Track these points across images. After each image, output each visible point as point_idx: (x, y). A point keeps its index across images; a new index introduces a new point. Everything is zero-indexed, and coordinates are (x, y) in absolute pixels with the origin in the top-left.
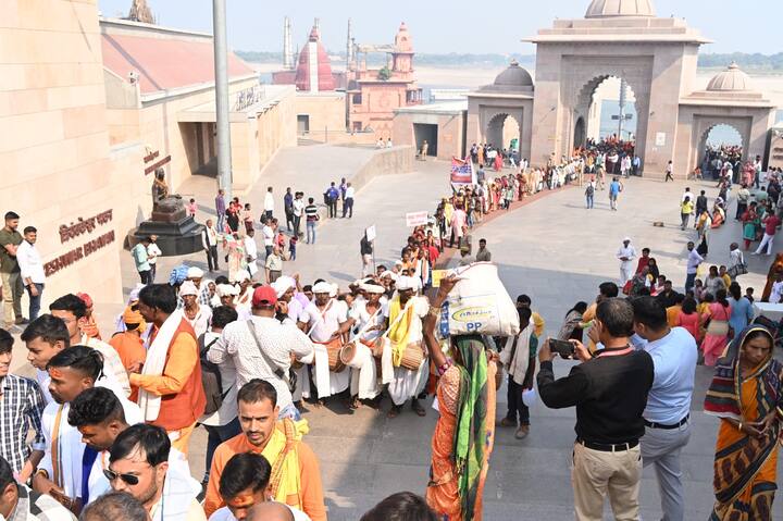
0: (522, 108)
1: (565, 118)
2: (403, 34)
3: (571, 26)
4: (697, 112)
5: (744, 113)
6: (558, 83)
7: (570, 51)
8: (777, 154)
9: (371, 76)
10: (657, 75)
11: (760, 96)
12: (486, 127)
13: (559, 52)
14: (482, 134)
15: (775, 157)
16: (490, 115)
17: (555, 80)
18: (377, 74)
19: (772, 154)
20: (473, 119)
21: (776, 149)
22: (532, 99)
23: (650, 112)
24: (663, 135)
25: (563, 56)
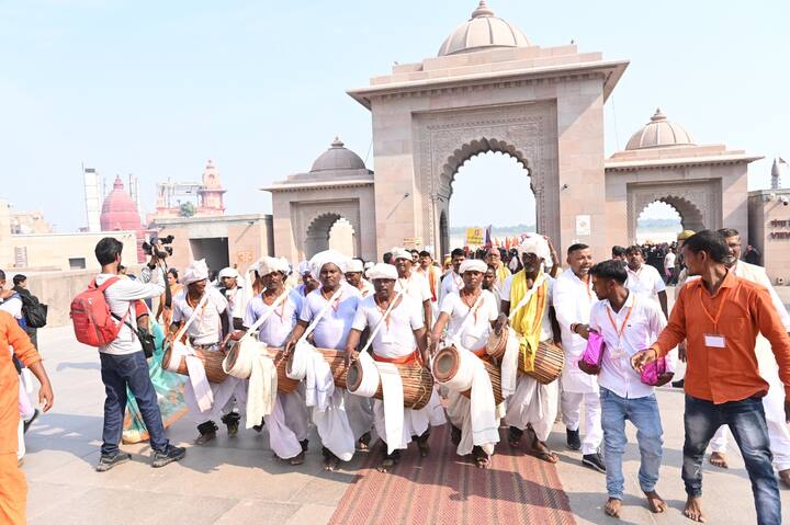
0: (356, 201)
1: (426, 210)
2: (211, 171)
3: (421, 69)
4: (632, 179)
5: (707, 174)
6: (410, 156)
7: (423, 105)
8: (775, 231)
9: (171, 212)
10: (566, 127)
11: (724, 147)
12: (304, 236)
13: (407, 108)
14: (299, 248)
15: (773, 236)
16: (309, 217)
17: (405, 152)
18: (179, 210)
19: (767, 231)
20: (283, 226)
21: (775, 223)
22: (372, 185)
23: (562, 185)
24: (586, 219)
25: (414, 115)
